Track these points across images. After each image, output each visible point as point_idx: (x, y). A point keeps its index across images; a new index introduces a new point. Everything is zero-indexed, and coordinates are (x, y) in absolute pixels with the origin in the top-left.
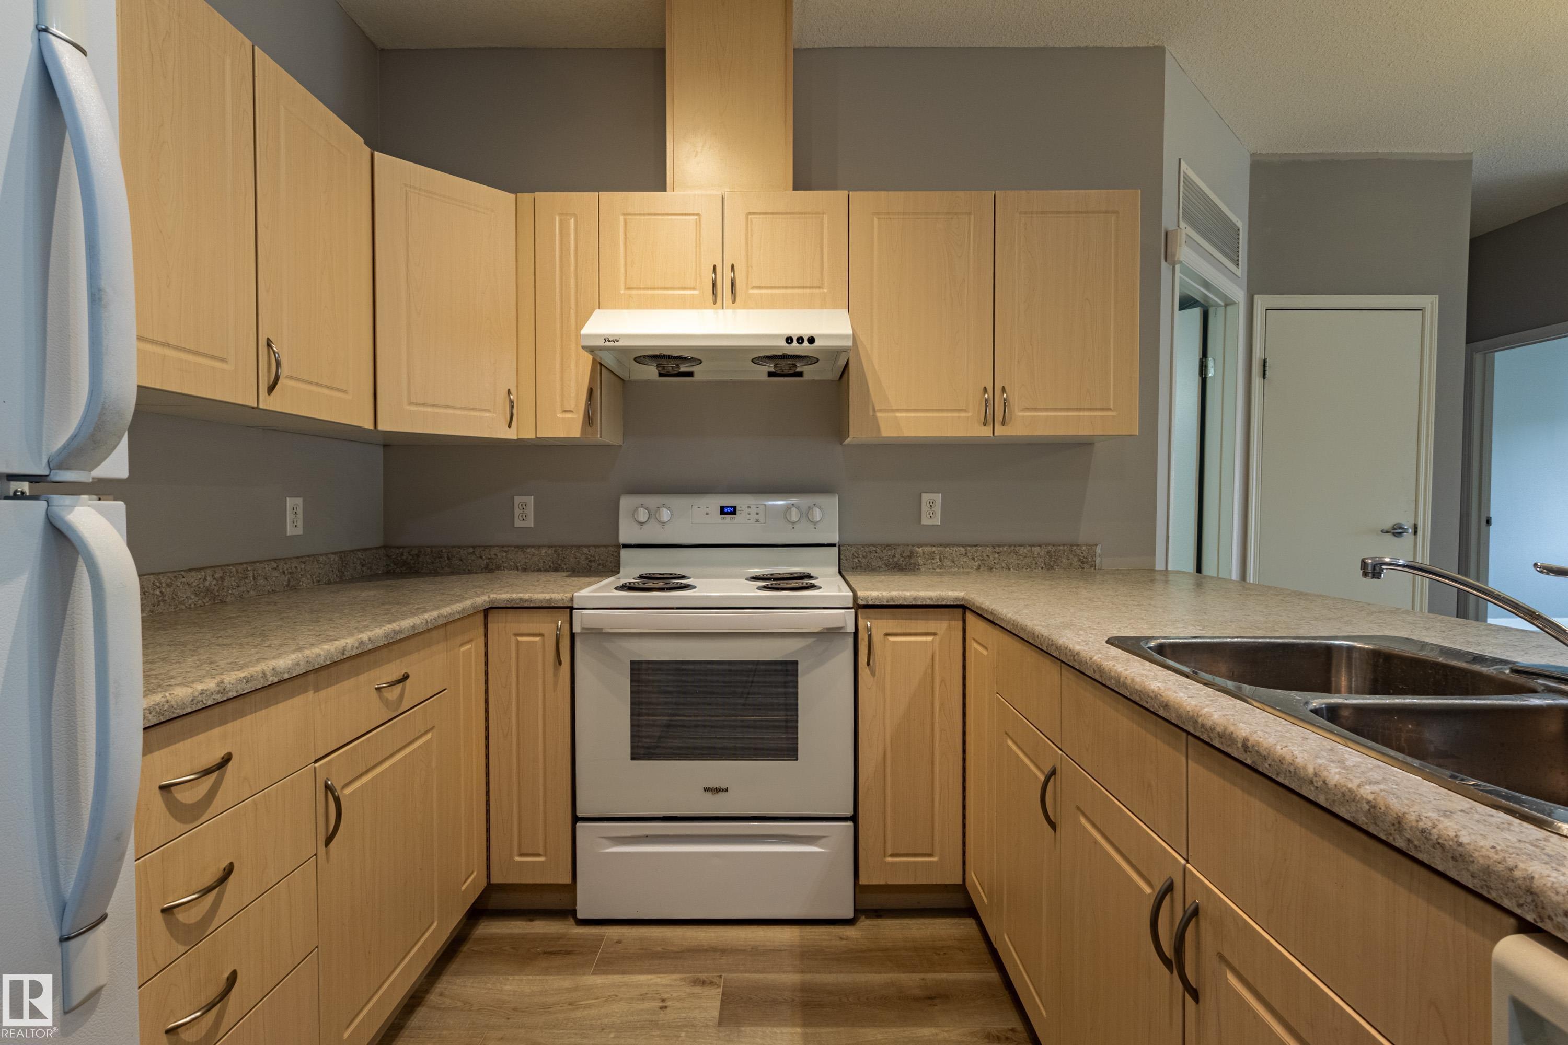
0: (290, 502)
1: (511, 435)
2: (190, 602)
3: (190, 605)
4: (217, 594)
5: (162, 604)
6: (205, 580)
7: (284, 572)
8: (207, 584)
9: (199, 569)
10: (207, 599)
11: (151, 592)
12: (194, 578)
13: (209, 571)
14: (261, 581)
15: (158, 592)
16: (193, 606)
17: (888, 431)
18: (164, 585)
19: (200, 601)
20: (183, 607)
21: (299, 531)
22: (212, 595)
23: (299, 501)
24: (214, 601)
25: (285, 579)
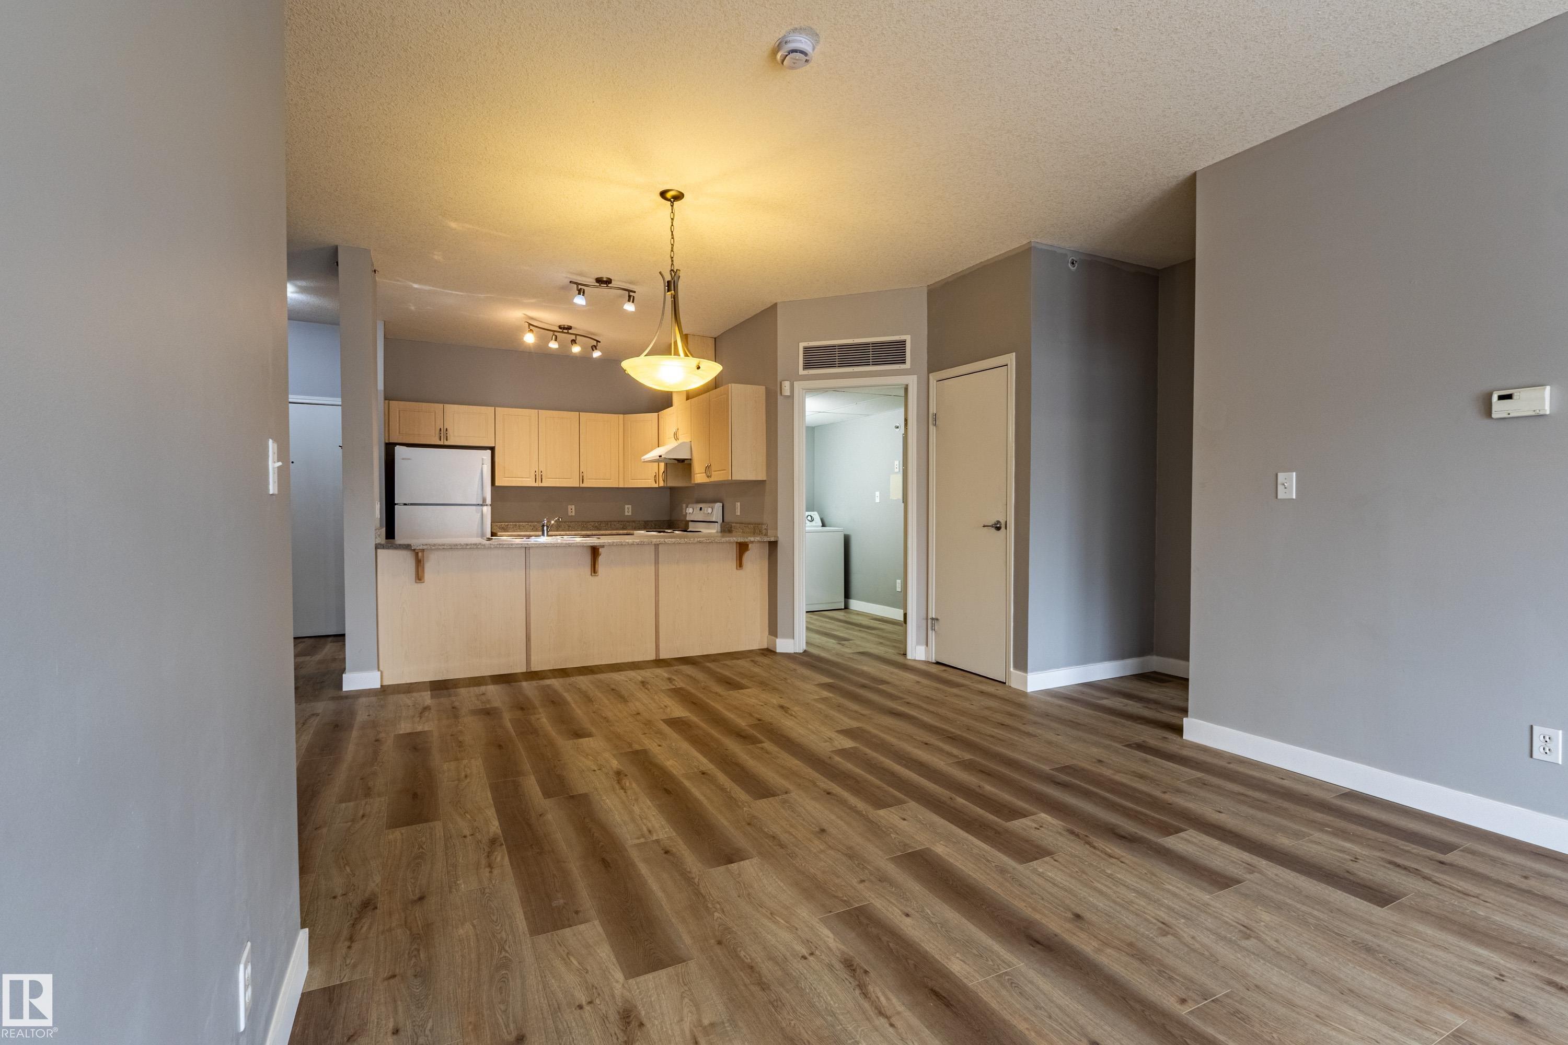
0: (626, 506)
1: (657, 486)
7: (621, 524)
12: (592, 523)
14: (613, 526)
17: (696, 482)
21: (630, 514)
23: (630, 506)
25: (622, 526)
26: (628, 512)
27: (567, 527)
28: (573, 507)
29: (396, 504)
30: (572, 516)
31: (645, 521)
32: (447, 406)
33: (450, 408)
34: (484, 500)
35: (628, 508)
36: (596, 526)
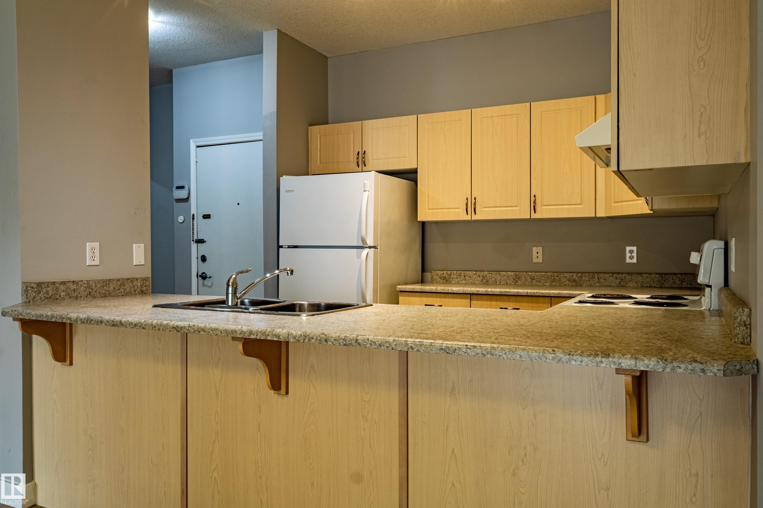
0: (628, 248)
2: (566, 283)
3: (566, 284)
4: (578, 282)
5: (554, 282)
6: (573, 276)
7: (617, 278)
8: (574, 278)
9: (571, 273)
10: (574, 283)
11: (550, 277)
12: (568, 275)
13: (575, 274)
14: (602, 280)
15: (553, 278)
16: (567, 285)
18: (555, 276)
19: (570, 284)
20: (563, 284)
21: (634, 261)
22: (576, 282)
23: (634, 248)
24: (577, 284)
26: (631, 258)
27: (529, 280)
28: (540, 249)
29: (282, 247)
30: (538, 263)
31: (660, 274)
32: (365, 122)
33: (370, 124)
34: (364, 241)
35: (631, 252)
36: (574, 280)
